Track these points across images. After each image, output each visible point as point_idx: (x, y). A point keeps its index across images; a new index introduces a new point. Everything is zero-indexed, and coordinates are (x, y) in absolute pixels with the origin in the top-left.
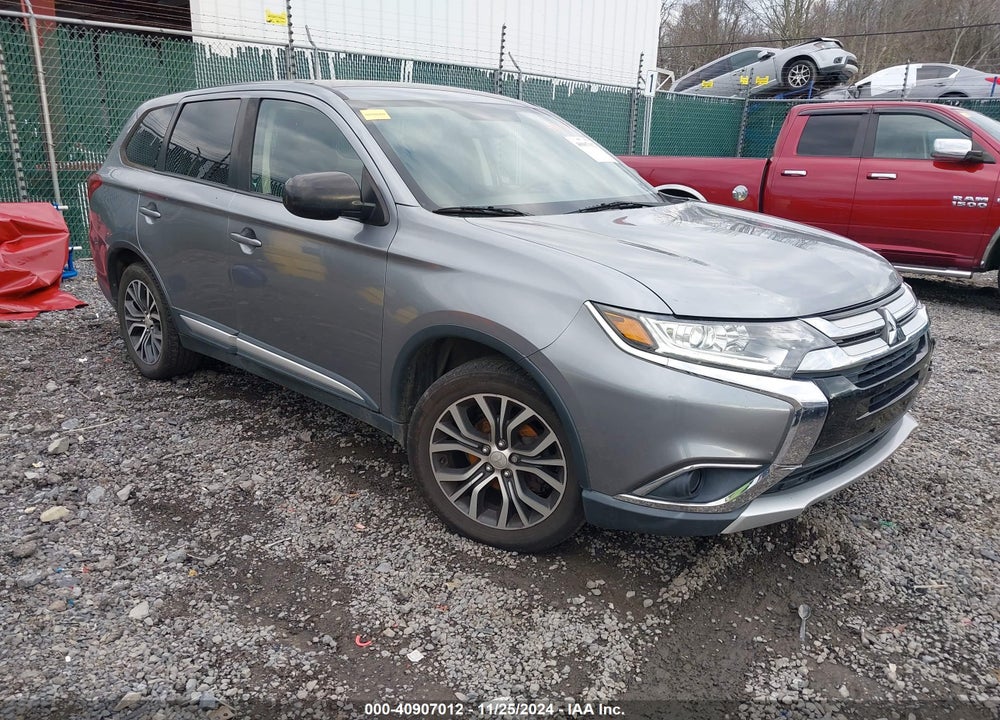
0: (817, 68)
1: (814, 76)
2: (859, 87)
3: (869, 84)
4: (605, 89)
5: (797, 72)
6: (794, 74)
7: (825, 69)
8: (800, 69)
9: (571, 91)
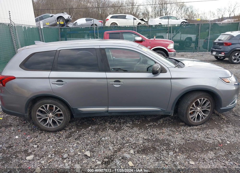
0: (65, 19)
1: (65, 21)
2: (75, 23)
3: (77, 22)
4: (33, 27)
5: (60, 20)
6: (59, 20)
7: (66, 19)
8: (61, 19)
9: (27, 28)
